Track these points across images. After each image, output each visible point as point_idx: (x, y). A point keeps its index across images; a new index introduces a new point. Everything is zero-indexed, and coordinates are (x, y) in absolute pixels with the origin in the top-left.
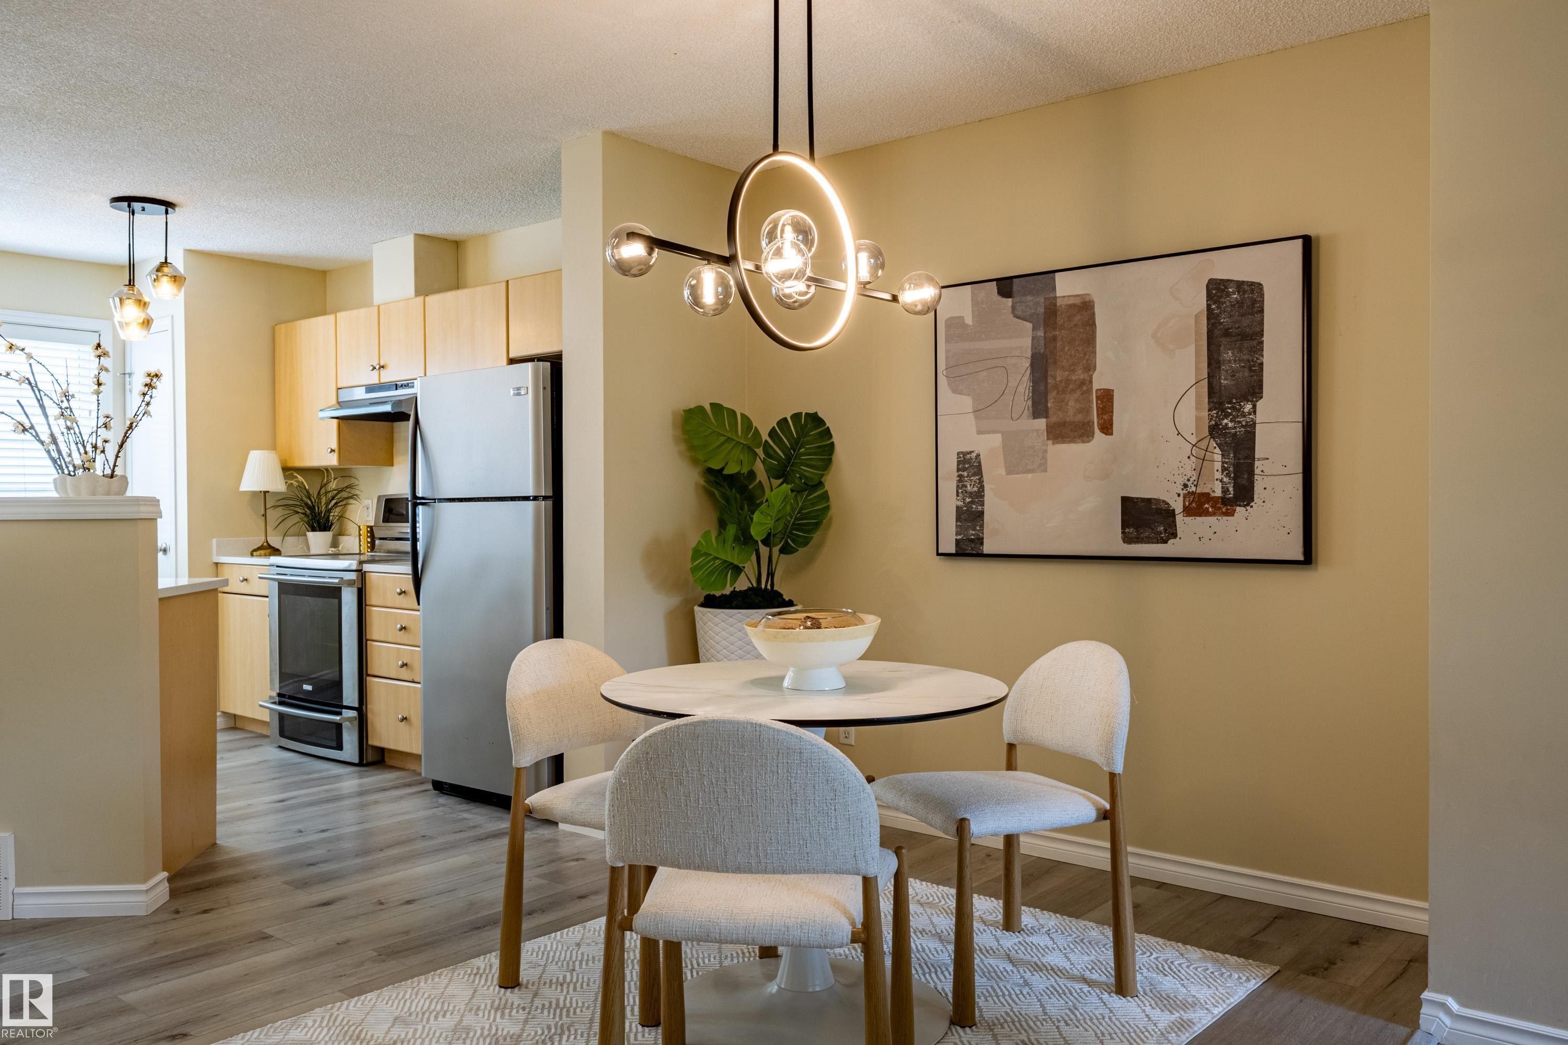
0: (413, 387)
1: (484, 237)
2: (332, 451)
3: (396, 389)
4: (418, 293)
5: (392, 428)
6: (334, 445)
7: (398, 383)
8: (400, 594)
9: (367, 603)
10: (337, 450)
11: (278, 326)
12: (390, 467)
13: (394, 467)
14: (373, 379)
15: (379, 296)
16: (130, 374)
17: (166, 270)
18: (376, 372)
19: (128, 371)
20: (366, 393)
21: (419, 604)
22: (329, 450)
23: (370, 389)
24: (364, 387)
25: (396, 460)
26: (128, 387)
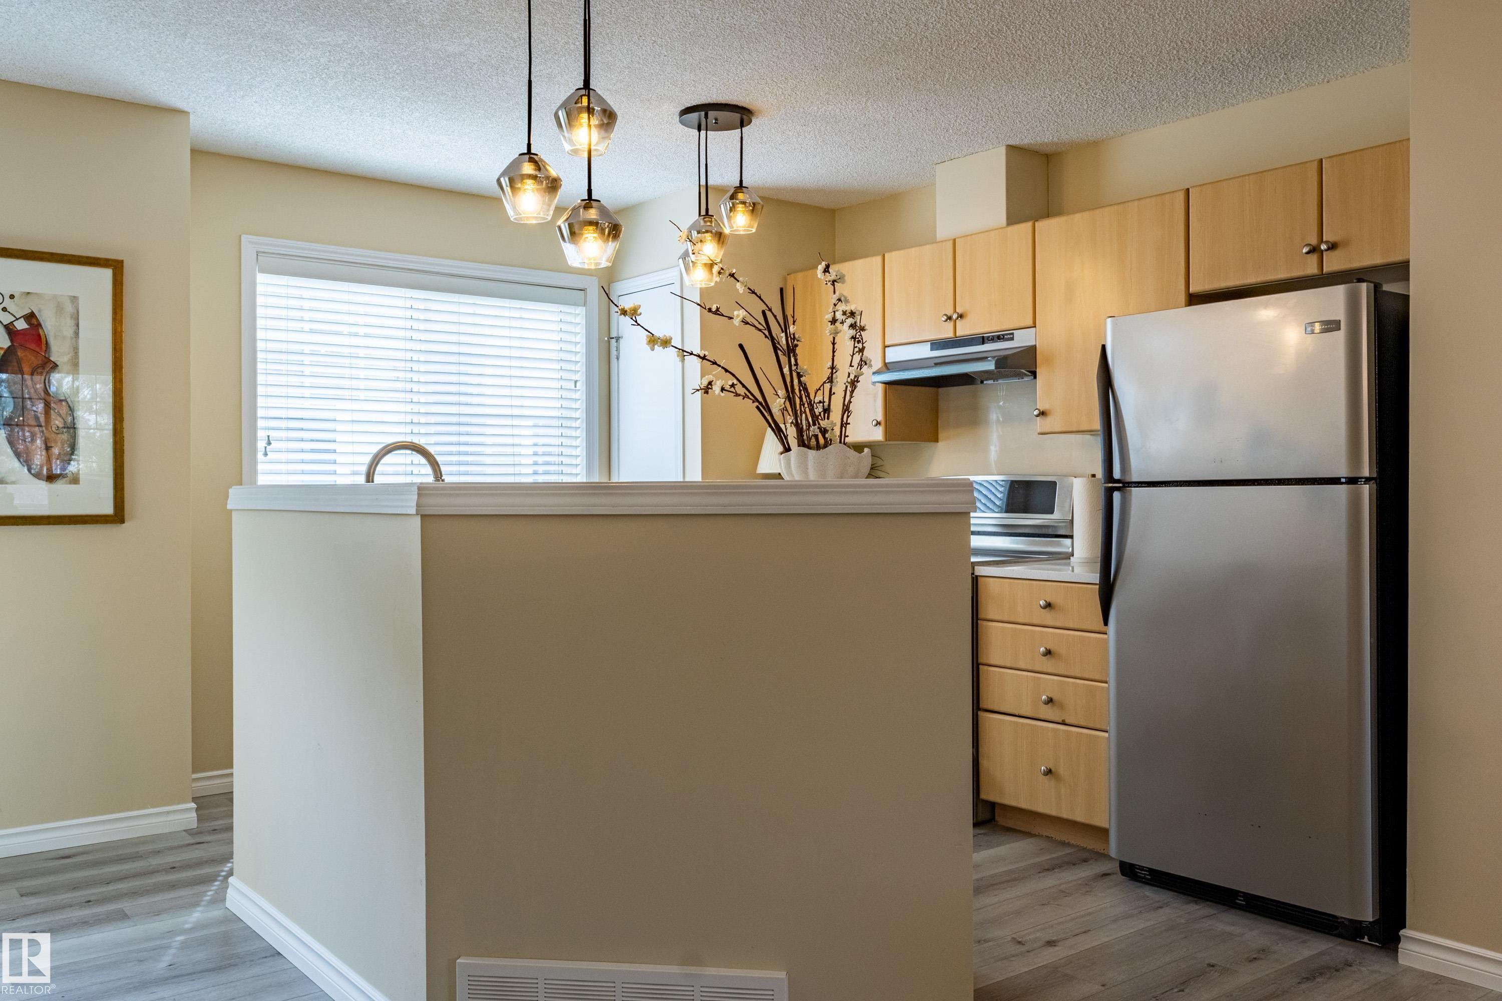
0: (1012, 339)
1: (1092, 147)
2: (878, 423)
3: (983, 343)
4: (1012, 219)
5: (937, 394)
6: (880, 417)
7: (985, 335)
8: (1045, 607)
9: (980, 616)
10: (883, 423)
11: (792, 276)
12: (936, 443)
13: (939, 443)
14: (947, 332)
15: (944, 229)
16: (618, 339)
17: (741, 196)
18: (950, 325)
19: (614, 334)
20: (932, 349)
21: (1106, 623)
22: (874, 423)
23: (936, 345)
24: (929, 343)
25: (941, 436)
26: (614, 353)
